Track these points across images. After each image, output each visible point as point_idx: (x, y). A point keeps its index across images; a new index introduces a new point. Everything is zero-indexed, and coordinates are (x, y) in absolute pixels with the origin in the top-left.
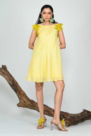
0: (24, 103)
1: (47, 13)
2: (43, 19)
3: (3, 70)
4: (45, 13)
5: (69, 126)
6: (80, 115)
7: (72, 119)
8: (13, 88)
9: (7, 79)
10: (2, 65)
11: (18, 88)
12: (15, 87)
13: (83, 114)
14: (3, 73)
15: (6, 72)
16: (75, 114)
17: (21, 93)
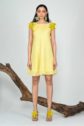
0: (26, 97)
1: (42, 12)
2: (38, 17)
3: (7, 68)
4: (40, 11)
5: (67, 117)
6: (76, 107)
7: (69, 110)
8: (16, 84)
9: (11, 76)
10: (6, 63)
11: (21, 83)
12: (17, 83)
13: (79, 106)
14: (7, 70)
15: (9, 69)
16: (72, 106)
17: (24, 88)
